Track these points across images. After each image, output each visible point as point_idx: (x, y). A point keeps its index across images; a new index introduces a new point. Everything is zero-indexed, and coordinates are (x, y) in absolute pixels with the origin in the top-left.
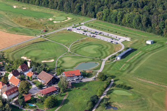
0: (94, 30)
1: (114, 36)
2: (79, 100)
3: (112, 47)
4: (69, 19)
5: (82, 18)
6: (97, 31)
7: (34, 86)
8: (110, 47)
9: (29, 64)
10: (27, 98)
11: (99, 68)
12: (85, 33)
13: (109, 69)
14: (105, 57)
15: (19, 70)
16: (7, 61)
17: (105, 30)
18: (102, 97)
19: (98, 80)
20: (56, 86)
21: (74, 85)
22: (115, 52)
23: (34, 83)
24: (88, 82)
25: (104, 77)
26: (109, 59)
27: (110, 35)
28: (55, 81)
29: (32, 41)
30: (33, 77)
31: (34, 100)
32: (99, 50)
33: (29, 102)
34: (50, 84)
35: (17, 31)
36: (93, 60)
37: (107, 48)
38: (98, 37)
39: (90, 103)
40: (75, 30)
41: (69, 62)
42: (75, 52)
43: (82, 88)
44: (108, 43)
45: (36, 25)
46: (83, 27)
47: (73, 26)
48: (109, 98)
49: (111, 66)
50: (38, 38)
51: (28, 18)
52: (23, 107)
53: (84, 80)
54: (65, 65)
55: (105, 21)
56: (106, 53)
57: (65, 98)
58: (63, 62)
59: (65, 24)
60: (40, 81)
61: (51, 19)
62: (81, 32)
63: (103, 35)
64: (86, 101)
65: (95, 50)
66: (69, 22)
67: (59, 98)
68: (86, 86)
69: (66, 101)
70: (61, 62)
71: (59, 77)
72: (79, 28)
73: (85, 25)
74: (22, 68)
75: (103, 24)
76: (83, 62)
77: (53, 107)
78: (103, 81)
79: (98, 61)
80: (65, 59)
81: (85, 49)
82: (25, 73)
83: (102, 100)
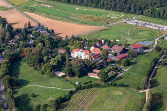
0: (143, 22)
1: (159, 26)
2: (144, 62)
3: (160, 33)
4: (122, 16)
5: (132, 15)
6: (146, 23)
7: (110, 55)
8: (158, 32)
9: (103, 41)
10: (109, 61)
11: (154, 44)
12: (138, 24)
13: (161, 45)
14: (156, 38)
16: (86, 41)
17: (152, 22)
18: (160, 60)
19: (155, 51)
20: (127, 54)
21: (138, 54)
22: (163, 35)
23: (110, 53)
24: (148, 52)
25: (158, 49)
26: (160, 39)
27: (157, 25)
28: (125, 51)
29: (99, 30)
30: (108, 49)
31: (114, 62)
32: (150, 34)
33: (110, 63)
34: (121, 53)
35: (86, 24)
36: (148, 40)
37: (156, 33)
38: (148, 26)
39: (153, 62)
40: (129, 23)
41: (131, 41)
42: (133, 35)
43: (144, 55)
44: (156, 30)
45: (99, 20)
46: (135, 21)
47: (127, 20)
48: (165, 61)
49: (162, 43)
50: (103, 27)
51: (91, 16)
52: (107, 66)
53: (145, 51)
54: (128, 43)
55: (150, 16)
56: (156, 36)
57: (134, 61)
58: (127, 41)
59: (121, 18)
60: (113, 52)
61: (108, 16)
62: (135, 24)
63: (152, 25)
64: (149, 62)
65: (147, 34)
66: (123, 18)
67: (131, 61)
68: (147, 54)
69: (135, 63)
70: (125, 41)
72: (132, 21)
73: (135, 19)
74: (99, 43)
75: (149, 19)
76: (141, 41)
77: (127, 66)
78: (159, 51)
79: (152, 40)
80: (127, 39)
81: (140, 33)
82: (102, 47)
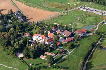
0: (92, 9)
1: (103, 11)
2: (85, 45)
3: (102, 17)
4: (78, 3)
5: (85, 3)
6: (94, 9)
7: (61, 38)
8: (101, 17)
9: (58, 26)
10: (58, 44)
11: (96, 28)
12: (87, 10)
13: (101, 29)
14: (98, 23)
15: (53, 29)
16: (47, 26)
17: (98, 9)
18: (98, 43)
19: (95, 34)
20: (73, 38)
21: (82, 37)
22: (104, 20)
23: (61, 36)
24: (90, 36)
25: (98, 33)
26: (101, 24)
27: (101, 11)
28: (72, 35)
29: (59, 15)
30: (61, 33)
31: (62, 45)
32: (95, 19)
33: (59, 46)
34: (69, 37)
35: (51, 10)
36: (92, 24)
37: (100, 18)
38: (95, 12)
39: (91, 46)
40: (82, 9)
41: (79, 25)
42: (82, 20)
43: (86, 38)
44: (100, 15)
45: (61, 7)
46: (86, 7)
47: (81, 7)
48: (102, 44)
49: (102, 28)
50: (62, 13)
51: (56, 3)
52: (56, 48)
53: (88, 35)
54: (77, 27)
55: (98, 4)
56: (99, 21)
57: (78, 44)
58: (76, 25)
59: (76, 6)
60: (64, 35)
61: (68, 4)
62: (85, 10)
63: (97, 11)
64: (89, 45)
65: (93, 19)
66: (78, 5)
67: (75, 44)
68: (89, 38)
69: (79, 45)
70: (75, 25)
71: (74, 33)
72: (84, 8)
73: (87, 6)
74: (55, 29)
75: (97, 5)
76: (87, 25)
77: (72, 48)
78: (98, 35)
79: (95, 25)
80: (77, 24)
81: (87, 19)
82: (56, 31)
83: (98, 45)
